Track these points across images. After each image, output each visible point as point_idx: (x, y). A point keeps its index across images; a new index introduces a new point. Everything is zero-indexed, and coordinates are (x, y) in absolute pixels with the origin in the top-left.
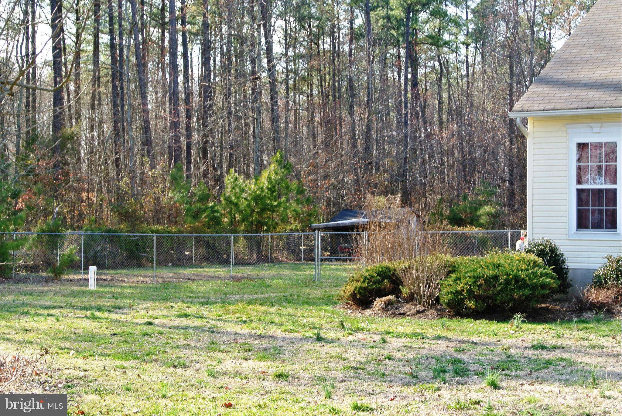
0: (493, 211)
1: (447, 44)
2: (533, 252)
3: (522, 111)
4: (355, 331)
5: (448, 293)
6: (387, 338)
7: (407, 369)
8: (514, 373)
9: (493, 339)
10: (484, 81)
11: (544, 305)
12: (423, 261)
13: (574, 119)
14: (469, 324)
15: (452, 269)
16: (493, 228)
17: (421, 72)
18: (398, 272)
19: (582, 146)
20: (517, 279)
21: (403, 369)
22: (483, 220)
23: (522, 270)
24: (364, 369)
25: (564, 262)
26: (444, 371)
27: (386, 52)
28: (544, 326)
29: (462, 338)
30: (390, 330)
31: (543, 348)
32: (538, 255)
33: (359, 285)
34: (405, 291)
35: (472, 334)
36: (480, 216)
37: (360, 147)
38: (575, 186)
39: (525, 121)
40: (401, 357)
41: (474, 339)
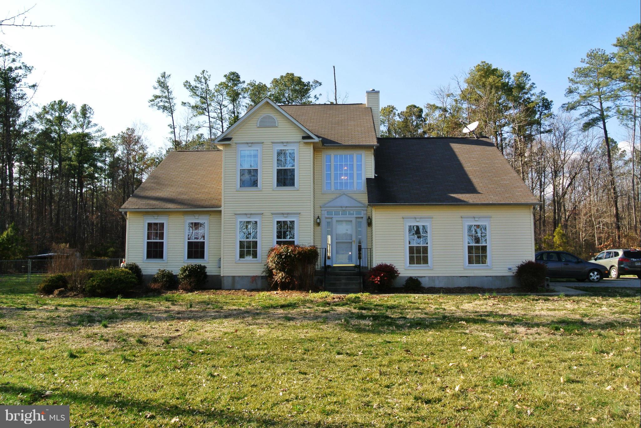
0: (114, 250)
1: (96, 178)
2: (128, 268)
3: (125, 209)
4: (44, 305)
5: (89, 287)
6: (59, 308)
7: (66, 321)
8: (115, 320)
9: (108, 306)
10: (113, 195)
11: (132, 290)
12: (78, 272)
13: (146, 213)
14: (98, 300)
15: (91, 276)
16: (114, 258)
17: (84, 190)
18: (66, 277)
19: (150, 225)
20: (120, 279)
21: (64, 321)
22: (110, 254)
23: (122, 276)
24: (45, 322)
25: (141, 272)
26: (83, 321)
27: (69, 180)
28: (130, 299)
29: (93, 306)
30: (61, 303)
31: (129, 309)
32: (130, 270)
33: (47, 283)
34: (69, 286)
35: (98, 304)
36: (108, 252)
37: (54, 221)
38: (146, 241)
39: (126, 213)
40: (64, 316)
41: (99, 306)
